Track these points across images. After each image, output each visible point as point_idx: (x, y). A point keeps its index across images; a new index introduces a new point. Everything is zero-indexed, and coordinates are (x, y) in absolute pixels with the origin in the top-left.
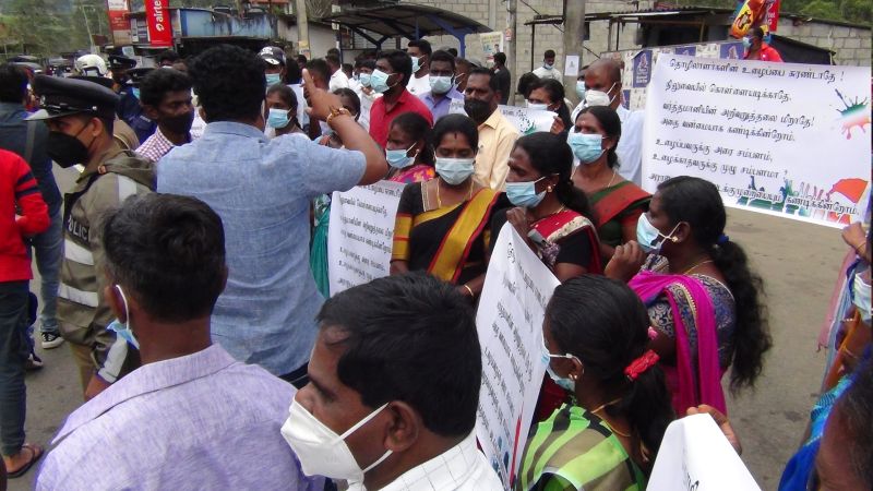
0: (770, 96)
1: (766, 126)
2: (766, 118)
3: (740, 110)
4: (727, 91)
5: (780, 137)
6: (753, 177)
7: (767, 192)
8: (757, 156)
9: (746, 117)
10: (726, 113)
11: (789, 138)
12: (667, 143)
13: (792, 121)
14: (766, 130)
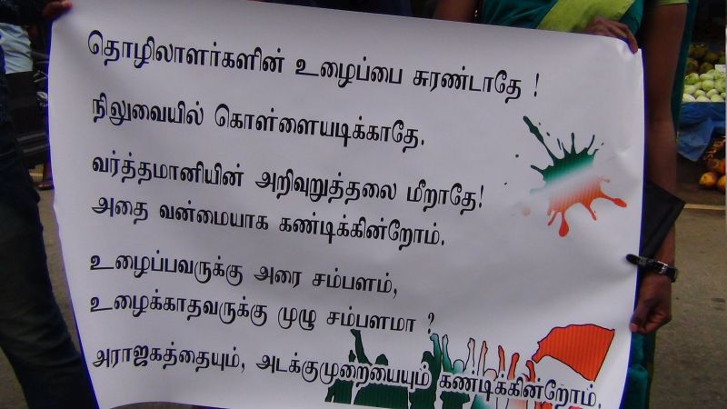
0: (374, 134)
1: (374, 211)
2: (371, 190)
3: (305, 172)
4: (264, 123)
5: (408, 237)
6: (357, 334)
7: (394, 365)
8: (361, 284)
9: (320, 190)
10: (268, 181)
11: (430, 239)
12: (123, 262)
13: (434, 197)
14: (372, 220)
